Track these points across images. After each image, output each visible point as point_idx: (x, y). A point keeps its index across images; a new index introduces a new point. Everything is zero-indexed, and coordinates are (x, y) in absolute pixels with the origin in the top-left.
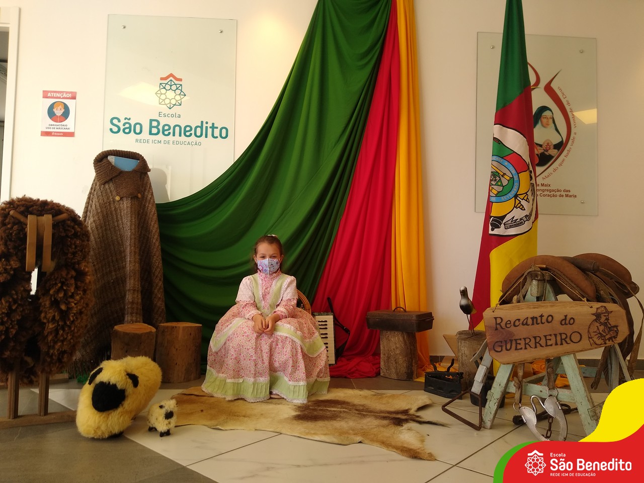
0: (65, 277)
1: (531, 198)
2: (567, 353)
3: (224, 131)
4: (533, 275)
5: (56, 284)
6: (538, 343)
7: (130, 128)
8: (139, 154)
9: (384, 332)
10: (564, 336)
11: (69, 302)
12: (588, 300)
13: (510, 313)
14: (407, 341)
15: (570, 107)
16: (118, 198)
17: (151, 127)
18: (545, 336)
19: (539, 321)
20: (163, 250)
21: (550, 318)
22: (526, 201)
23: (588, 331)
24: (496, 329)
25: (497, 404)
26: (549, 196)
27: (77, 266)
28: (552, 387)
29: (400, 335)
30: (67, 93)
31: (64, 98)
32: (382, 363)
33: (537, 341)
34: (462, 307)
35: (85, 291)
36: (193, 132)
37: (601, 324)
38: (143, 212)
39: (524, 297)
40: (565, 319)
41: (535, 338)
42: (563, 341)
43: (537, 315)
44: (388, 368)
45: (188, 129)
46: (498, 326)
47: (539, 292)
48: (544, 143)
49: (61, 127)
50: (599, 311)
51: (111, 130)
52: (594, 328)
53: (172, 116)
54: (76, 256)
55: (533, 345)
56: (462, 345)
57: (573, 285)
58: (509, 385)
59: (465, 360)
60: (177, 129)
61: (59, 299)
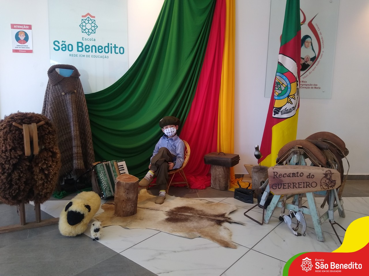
0: (46, 156)
1: (296, 97)
2: (309, 192)
3: (122, 49)
4: (295, 153)
5: (42, 161)
6: (295, 186)
7: (65, 47)
8: (73, 66)
9: (214, 166)
10: (308, 184)
11: (49, 169)
12: (322, 166)
13: (282, 170)
14: (226, 171)
15: (322, 36)
16: (63, 94)
17: (78, 47)
18: (299, 183)
19: (296, 175)
20: (91, 121)
21: (302, 174)
22: (294, 99)
23: (321, 182)
24: (274, 178)
25: (272, 213)
26: (305, 88)
27: (52, 149)
28: (300, 207)
29: (222, 168)
30: (26, 25)
31: (24, 29)
32: (212, 181)
33: (294, 185)
34: (255, 156)
35: (57, 162)
36: (103, 50)
37: (327, 179)
38: (78, 100)
39: (289, 161)
40: (309, 175)
41: (293, 183)
42: (307, 186)
43: (295, 172)
44: (215, 184)
45: (100, 48)
46: (275, 176)
47: (297, 161)
48: (305, 57)
49: (24, 47)
50: (327, 172)
51: (54, 48)
52: (323, 181)
53: (90, 39)
54: (51, 144)
55: (292, 188)
56: (255, 175)
57: (315, 158)
58: (278, 204)
59: (256, 183)
60: (94, 48)
61: (44, 168)
